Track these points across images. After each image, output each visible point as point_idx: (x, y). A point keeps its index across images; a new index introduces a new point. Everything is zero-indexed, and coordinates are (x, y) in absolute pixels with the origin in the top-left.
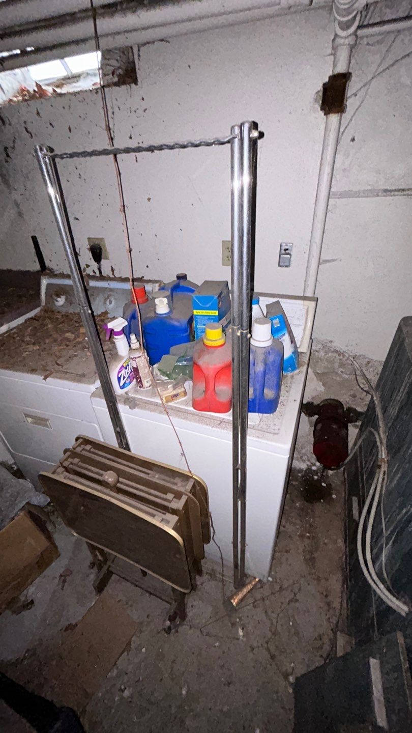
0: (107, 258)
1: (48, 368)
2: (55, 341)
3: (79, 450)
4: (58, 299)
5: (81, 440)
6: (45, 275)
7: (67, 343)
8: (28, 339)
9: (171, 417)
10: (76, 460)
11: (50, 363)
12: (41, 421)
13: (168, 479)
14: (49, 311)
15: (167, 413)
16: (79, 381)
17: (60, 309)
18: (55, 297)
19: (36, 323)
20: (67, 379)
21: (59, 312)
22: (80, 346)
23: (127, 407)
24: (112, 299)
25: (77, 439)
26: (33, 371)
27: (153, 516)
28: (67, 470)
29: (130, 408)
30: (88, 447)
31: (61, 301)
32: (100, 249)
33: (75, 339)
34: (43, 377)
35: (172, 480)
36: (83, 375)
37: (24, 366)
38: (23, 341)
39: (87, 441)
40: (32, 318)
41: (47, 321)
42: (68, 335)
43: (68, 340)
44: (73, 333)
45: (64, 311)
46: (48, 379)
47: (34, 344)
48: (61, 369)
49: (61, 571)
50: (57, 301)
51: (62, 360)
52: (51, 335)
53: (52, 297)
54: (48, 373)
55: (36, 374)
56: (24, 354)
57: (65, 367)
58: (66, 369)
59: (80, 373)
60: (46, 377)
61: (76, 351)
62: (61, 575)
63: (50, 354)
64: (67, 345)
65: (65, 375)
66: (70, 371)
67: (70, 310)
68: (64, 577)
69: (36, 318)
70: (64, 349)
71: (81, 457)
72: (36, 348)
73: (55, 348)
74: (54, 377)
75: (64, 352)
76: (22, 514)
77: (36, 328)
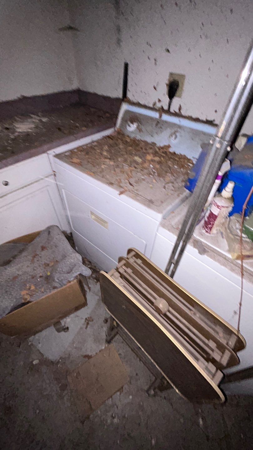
0: (180, 97)
1: (121, 185)
2: (125, 161)
3: (131, 261)
4: (131, 125)
5: (133, 253)
6: (125, 102)
7: (136, 166)
8: (105, 153)
9: (244, 280)
10: (129, 271)
11: (123, 181)
12: (103, 222)
13: (209, 323)
14: (121, 134)
15: (243, 275)
16: (149, 206)
17: (130, 135)
18: (129, 123)
19: (111, 141)
20: (137, 200)
21: (128, 136)
22: (146, 171)
23: (196, 251)
24: (178, 134)
25: (130, 251)
26: (111, 184)
27: (197, 359)
28: (122, 276)
29: (200, 253)
30: (139, 261)
31: (132, 128)
32: (178, 86)
33: (142, 164)
34: (118, 192)
35: (214, 327)
36: (151, 202)
37: (103, 177)
38: (102, 154)
39: (137, 256)
40: (108, 137)
41: (120, 141)
42: (137, 158)
43: (137, 163)
44: (141, 158)
45: (133, 136)
46: (123, 196)
47: (110, 159)
48: (133, 190)
49: (87, 316)
50: (129, 126)
51: (132, 181)
52: (123, 155)
53: (126, 121)
54: (122, 190)
55: (113, 188)
56: (103, 167)
57: (136, 188)
58: (137, 190)
59: (149, 199)
60: (121, 193)
61: (143, 175)
62: (86, 319)
63: (123, 172)
64: (135, 168)
65: (136, 196)
66: (140, 193)
67: (138, 137)
68: (88, 321)
69: (111, 137)
70: (133, 170)
71: (133, 268)
72: (112, 163)
73: (126, 167)
74: (127, 195)
75: (134, 173)
76: (75, 281)
77: (110, 146)
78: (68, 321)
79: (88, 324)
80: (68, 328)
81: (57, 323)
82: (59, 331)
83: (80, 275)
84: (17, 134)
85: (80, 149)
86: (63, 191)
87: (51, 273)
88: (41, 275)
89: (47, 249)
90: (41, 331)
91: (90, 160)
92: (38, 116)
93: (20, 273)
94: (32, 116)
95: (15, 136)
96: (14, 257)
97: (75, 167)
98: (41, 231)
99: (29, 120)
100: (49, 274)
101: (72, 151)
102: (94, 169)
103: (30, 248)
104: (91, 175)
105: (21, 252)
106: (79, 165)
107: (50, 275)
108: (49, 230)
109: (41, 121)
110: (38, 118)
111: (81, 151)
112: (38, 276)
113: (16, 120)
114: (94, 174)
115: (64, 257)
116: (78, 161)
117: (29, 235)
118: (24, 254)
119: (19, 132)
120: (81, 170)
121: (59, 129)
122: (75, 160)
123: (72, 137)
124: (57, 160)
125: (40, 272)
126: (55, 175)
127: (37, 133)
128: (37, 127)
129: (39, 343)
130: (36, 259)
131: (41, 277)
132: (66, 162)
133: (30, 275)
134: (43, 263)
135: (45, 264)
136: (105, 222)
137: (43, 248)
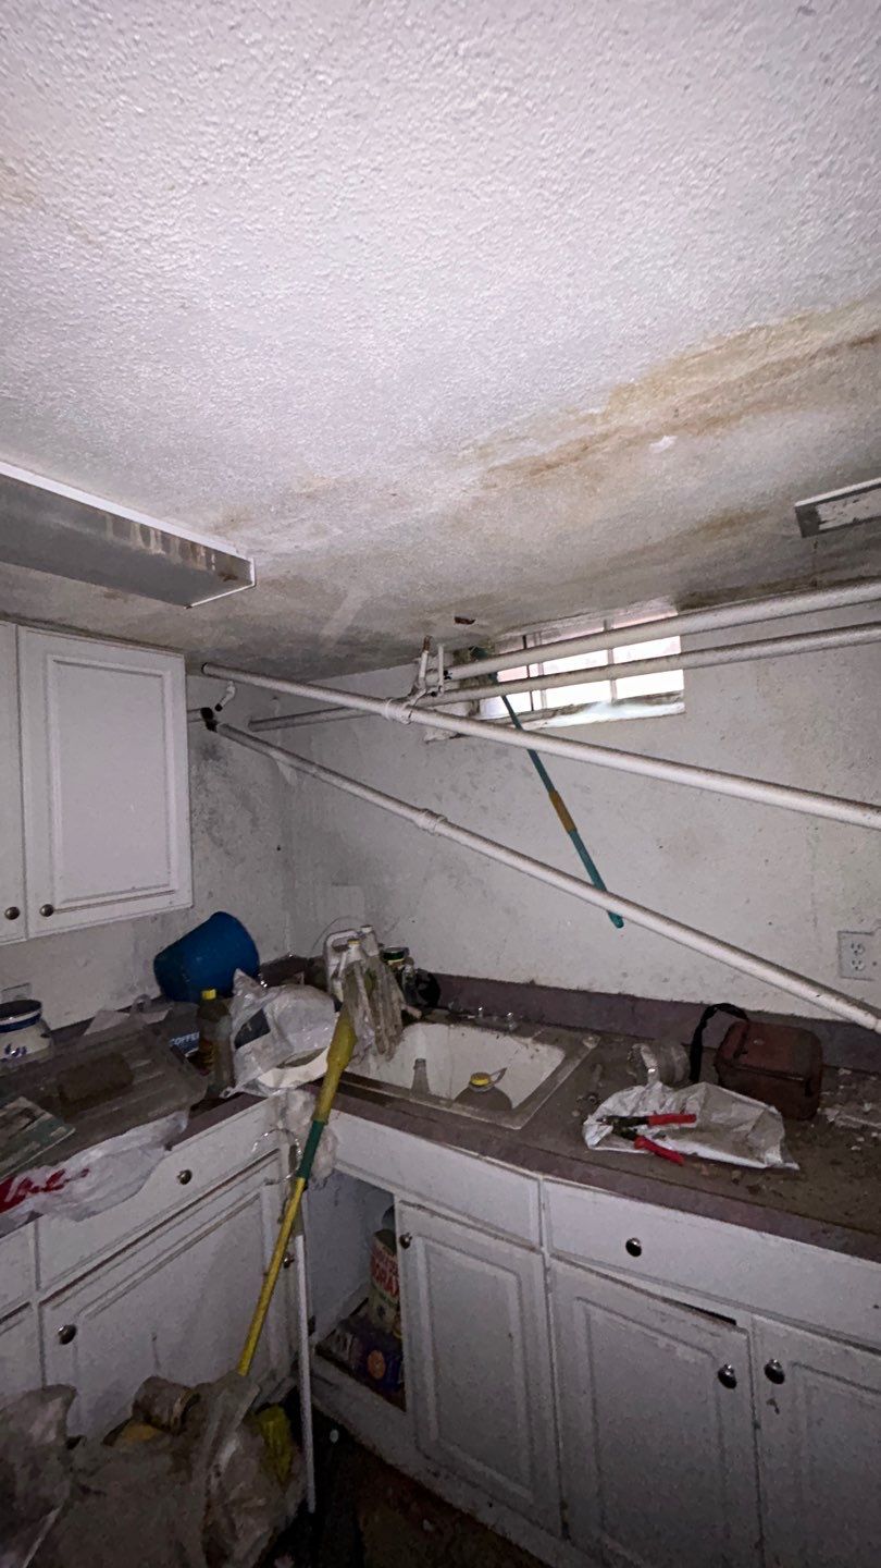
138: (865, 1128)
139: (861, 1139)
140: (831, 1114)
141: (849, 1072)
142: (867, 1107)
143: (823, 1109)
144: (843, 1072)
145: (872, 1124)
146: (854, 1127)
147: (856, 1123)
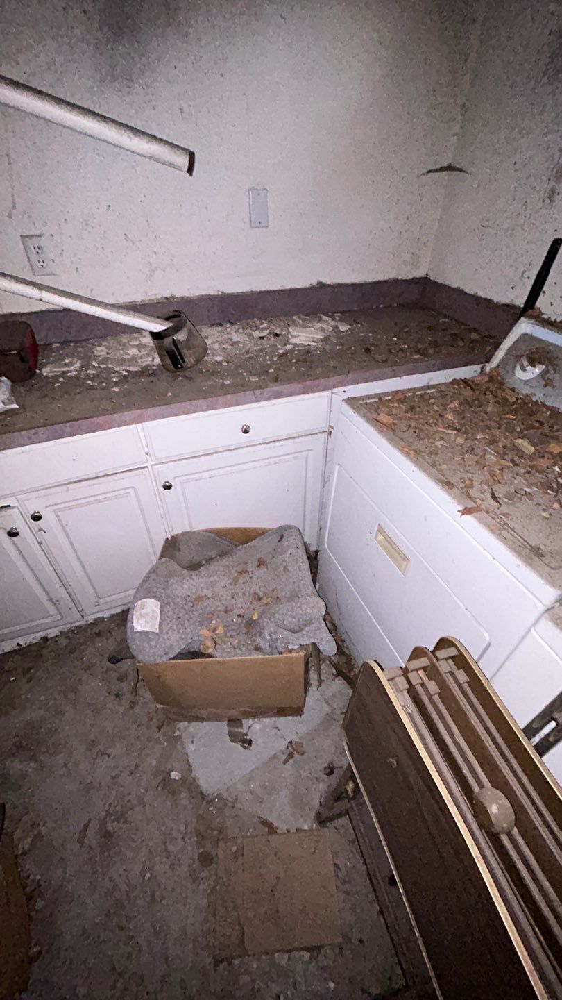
1: (472, 492)
2: (492, 442)
3: (445, 667)
4: (529, 368)
5: (452, 652)
6: (530, 317)
7: (516, 458)
8: (450, 416)
10: (432, 687)
11: (477, 485)
12: (398, 555)
14: (496, 381)
16: (528, 562)
17: (518, 387)
18: (525, 363)
19: (467, 393)
20: (504, 539)
21: (513, 390)
22: (539, 477)
25: (444, 643)
26: (447, 484)
28: (412, 691)
30: (462, 677)
31: (529, 373)
33: (533, 458)
34: (460, 508)
36: (537, 552)
37: (433, 465)
38: (442, 416)
39: (461, 661)
40: (465, 382)
41: (490, 396)
42: (523, 443)
43: (521, 454)
44: (533, 444)
45: (525, 391)
46: (468, 518)
47: (459, 430)
48: (498, 512)
49: (295, 738)
50: (523, 369)
51: (500, 491)
52: (489, 427)
53: (518, 358)
54: (471, 504)
55: (450, 494)
56: (438, 443)
57: (504, 509)
58: (506, 515)
59: (533, 544)
60: (466, 511)
61: (530, 485)
62: (291, 742)
63: (481, 464)
64: (515, 464)
65: (501, 528)
66: (512, 524)
67: (539, 396)
68: (294, 750)
69: (471, 384)
70: (508, 468)
71: (442, 685)
72: (460, 440)
73: (492, 458)
74: (481, 521)
75: (507, 475)
76: (302, 654)
77: (466, 403)
78: (255, 727)
79: (291, 755)
80: (250, 742)
81: (234, 722)
82: (234, 737)
83: (314, 645)
84: (289, 347)
85: (400, 397)
86: (337, 468)
87: (260, 617)
88: (242, 612)
89: (267, 568)
90: (202, 720)
91: (413, 423)
92: (334, 319)
93: (209, 594)
94: (324, 318)
95: (286, 350)
96: (210, 560)
97: (381, 432)
98: (268, 530)
99: (317, 325)
100: (255, 617)
101: (380, 397)
102: (419, 445)
103: (240, 553)
104: (407, 454)
105: (223, 555)
106: (388, 430)
107: (256, 620)
108: (282, 533)
109: (336, 328)
110: (334, 323)
111: (400, 401)
112: (236, 612)
113: (294, 322)
114: (414, 454)
115: (295, 596)
116: (389, 420)
117: (246, 530)
118: (226, 561)
119: (295, 345)
120: (390, 440)
121: (368, 350)
122: (383, 417)
123: (388, 370)
124: (347, 409)
125: (240, 605)
126: (330, 433)
127: (324, 351)
128: (326, 339)
129: (192, 742)
130: (241, 579)
131: (239, 616)
132: (364, 417)
133: (223, 605)
134: (252, 592)
135: (256, 594)
136: (405, 559)
137: (261, 563)
138: (64, 373)
139: (61, 379)
140: (46, 371)
141: (58, 345)
142: (67, 361)
143: (40, 370)
144: (55, 345)
145: (68, 369)
146: (58, 374)
147: (58, 371)
